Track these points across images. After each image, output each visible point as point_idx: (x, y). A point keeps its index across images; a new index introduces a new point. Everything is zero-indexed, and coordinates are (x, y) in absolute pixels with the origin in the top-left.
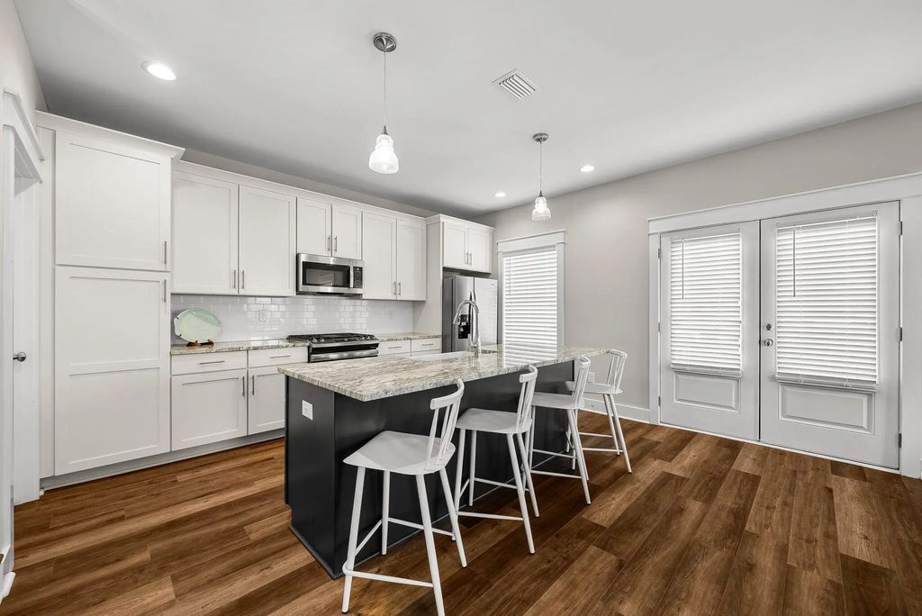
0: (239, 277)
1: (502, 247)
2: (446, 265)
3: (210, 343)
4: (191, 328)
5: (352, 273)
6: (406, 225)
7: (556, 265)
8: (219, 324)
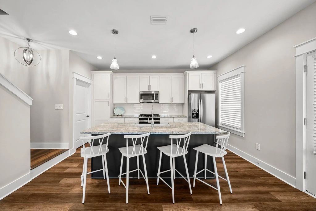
0: (126, 99)
1: (220, 78)
2: (189, 90)
3: (121, 115)
4: (118, 112)
5: (154, 95)
6: (176, 77)
7: (240, 84)
8: (125, 111)
